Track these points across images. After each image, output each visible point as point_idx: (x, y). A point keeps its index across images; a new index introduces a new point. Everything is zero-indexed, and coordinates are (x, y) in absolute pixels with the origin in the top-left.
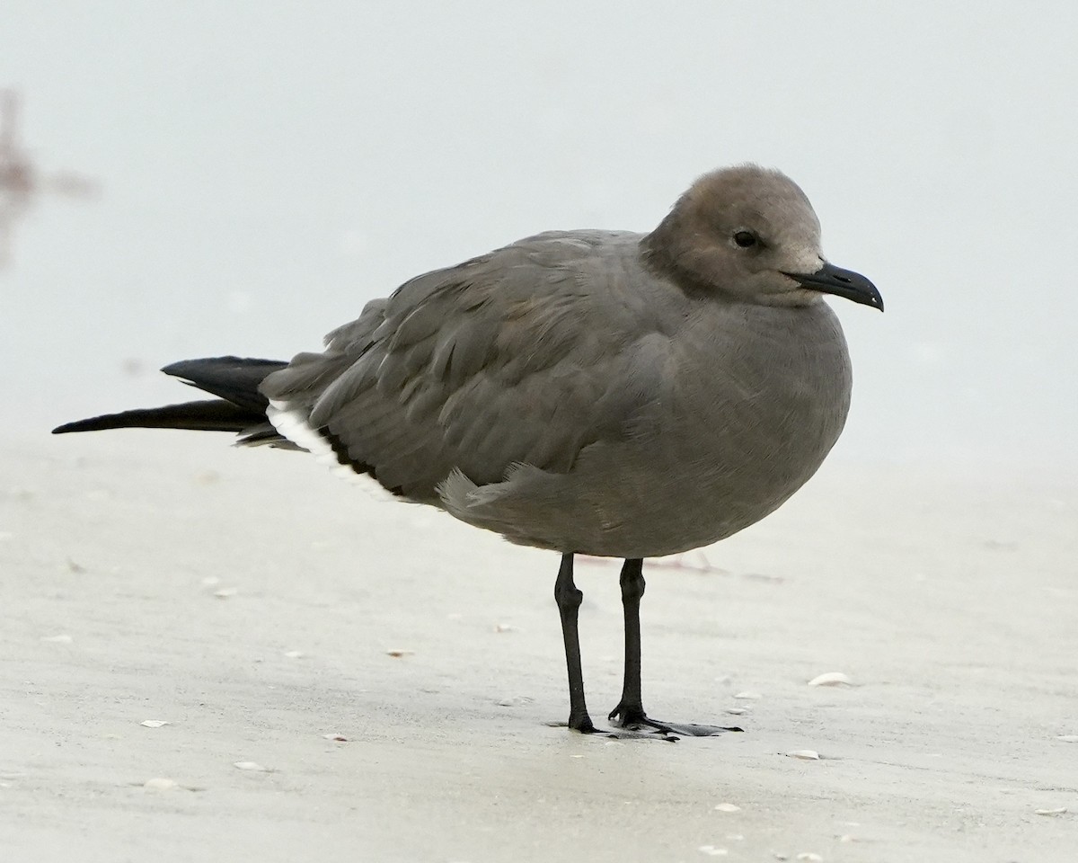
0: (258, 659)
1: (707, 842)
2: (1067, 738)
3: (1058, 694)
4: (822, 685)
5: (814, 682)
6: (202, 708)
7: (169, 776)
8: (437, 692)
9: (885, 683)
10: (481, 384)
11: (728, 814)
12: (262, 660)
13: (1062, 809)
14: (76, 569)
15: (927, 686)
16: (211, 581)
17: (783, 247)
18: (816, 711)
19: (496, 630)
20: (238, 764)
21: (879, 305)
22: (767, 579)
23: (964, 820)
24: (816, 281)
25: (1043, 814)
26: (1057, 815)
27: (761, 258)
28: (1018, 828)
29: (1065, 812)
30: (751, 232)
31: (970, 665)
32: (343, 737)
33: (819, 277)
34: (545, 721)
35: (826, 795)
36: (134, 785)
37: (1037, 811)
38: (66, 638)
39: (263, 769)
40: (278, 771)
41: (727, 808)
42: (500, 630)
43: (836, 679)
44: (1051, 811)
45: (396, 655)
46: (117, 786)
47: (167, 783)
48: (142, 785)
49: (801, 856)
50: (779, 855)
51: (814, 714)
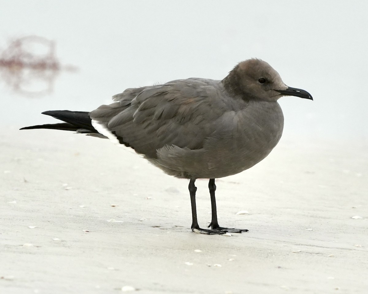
0: (71, 208)
1: (188, 261)
2: (309, 229)
3: (311, 216)
4: (240, 214)
5: (238, 214)
6: (49, 222)
7: (31, 243)
8: (122, 217)
9: (259, 214)
10: (172, 124)
11: (198, 253)
12: (72, 208)
13: (300, 251)
14: (25, 181)
15: (272, 214)
16: (65, 185)
17: (275, 83)
18: (235, 222)
19: (146, 199)
20: (53, 239)
21: (311, 99)
22: (235, 183)
23: (269, 254)
24: (287, 92)
25: (294, 252)
26: (298, 252)
27: (268, 86)
28: (285, 257)
29: (301, 251)
30: (265, 78)
31: (287, 208)
32: (88, 231)
33: (287, 91)
34: (152, 226)
35: (230, 247)
36: (20, 245)
37: (292, 251)
38: (15, 202)
39: (60, 240)
40: (65, 241)
41: (198, 251)
42: (147, 199)
43: (244, 213)
44: (297, 251)
45: (113, 206)
46: (14, 246)
47: (30, 245)
48: (22, 246)
49: (215, 265)
50: (209, 265)
51: (234, 223)
